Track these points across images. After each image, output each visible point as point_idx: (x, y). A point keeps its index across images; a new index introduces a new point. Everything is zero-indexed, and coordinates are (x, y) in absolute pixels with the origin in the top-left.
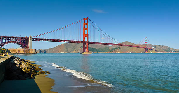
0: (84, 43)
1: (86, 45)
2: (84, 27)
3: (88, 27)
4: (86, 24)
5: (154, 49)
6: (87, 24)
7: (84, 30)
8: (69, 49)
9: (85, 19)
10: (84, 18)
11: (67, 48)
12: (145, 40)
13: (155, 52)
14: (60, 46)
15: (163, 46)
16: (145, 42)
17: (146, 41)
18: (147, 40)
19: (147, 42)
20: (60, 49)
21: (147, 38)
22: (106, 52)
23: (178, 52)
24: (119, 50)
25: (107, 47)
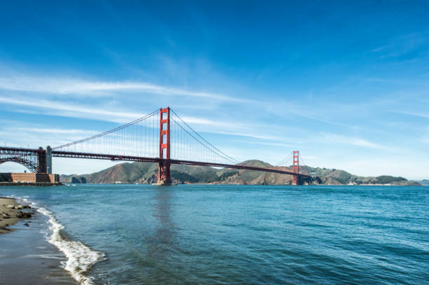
2: (161, 128)
3: (168, 127)
4: (165, 121)
6: (168, 121)
7: (162, 133)
8: (133, 175)
10: (161, 109)
11: (128, 173)
12: (294, 157)
14: (114, 168)
15: (334, 170)
16: (294, 162)
17: (296, 159)
18: (298, 157)
19: (298, 162)
20: (114, 175)
21: (298, 152)
22: (210, 182)
23: (368, 183)
24: (236, 178)
25: (211, 171)
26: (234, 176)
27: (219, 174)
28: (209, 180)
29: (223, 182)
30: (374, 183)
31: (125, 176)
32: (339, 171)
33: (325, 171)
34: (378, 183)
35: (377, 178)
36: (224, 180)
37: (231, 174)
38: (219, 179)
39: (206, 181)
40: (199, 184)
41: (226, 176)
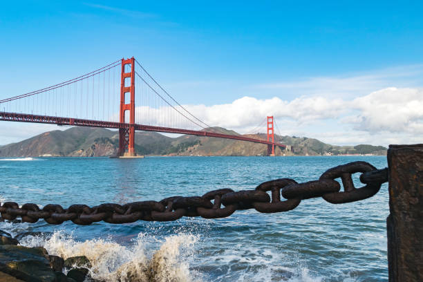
0: (122, 126)
1: (127, 135)
2: (123, 84)
3: (133, 83)
4: (128, 75)
5: (288, 147)
6: (132, 75)
7: (124, 90)
8: (66, 146)
9: (124, 63)
10: (123, 60)
12: (268, 123)
13: (291, 154)
14: (40, 137)
15: (305, 139)
16: (269, 129)
17: (270, 126)
18: (272, 123)
19: (272, 129)
20: (41, 146)
21: (272, 117)
22: (165, 154)
23: (346, 153)
24: (198, 149)
25: (164, 141)
26: (196, 146)
27: (175, 144)
28: (164, 151)
29: (182, 154)
30: (352, 153)
31: (56, 147)
32: (311, 139)
33: (295, 140)
34: (356, 153)
35: (355, 147)
36: (183, 151)
37: (192, 144)
38: (176, 150)
39: (159, 153)
40: (151, 156)
41: (185, 145)
